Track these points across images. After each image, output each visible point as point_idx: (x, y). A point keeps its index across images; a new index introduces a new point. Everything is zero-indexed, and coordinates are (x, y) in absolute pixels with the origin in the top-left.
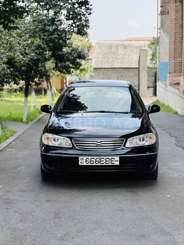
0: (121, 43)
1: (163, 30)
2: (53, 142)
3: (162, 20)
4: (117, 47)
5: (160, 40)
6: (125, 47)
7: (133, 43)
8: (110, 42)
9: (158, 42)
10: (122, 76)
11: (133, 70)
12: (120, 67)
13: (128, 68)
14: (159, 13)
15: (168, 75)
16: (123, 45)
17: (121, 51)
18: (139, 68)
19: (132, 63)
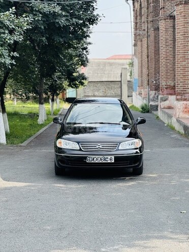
0: (107, 61)
1: (136, 57)
2: (65, 145)
3: (135, 50)
4: (105, 64)
5: (134, 63)
6: (111, 64)
7: (117, 61)
8: (99, 60)
9: (133, 65)
10: (109, 88)
11: (118, 83)
12: (107, 80)
13: (113, 81)
14: (133, 44)
15: (138, 88)
16: (109, 63)
17: (108, 68)
18: (121, 81)
19: (116, 78)
